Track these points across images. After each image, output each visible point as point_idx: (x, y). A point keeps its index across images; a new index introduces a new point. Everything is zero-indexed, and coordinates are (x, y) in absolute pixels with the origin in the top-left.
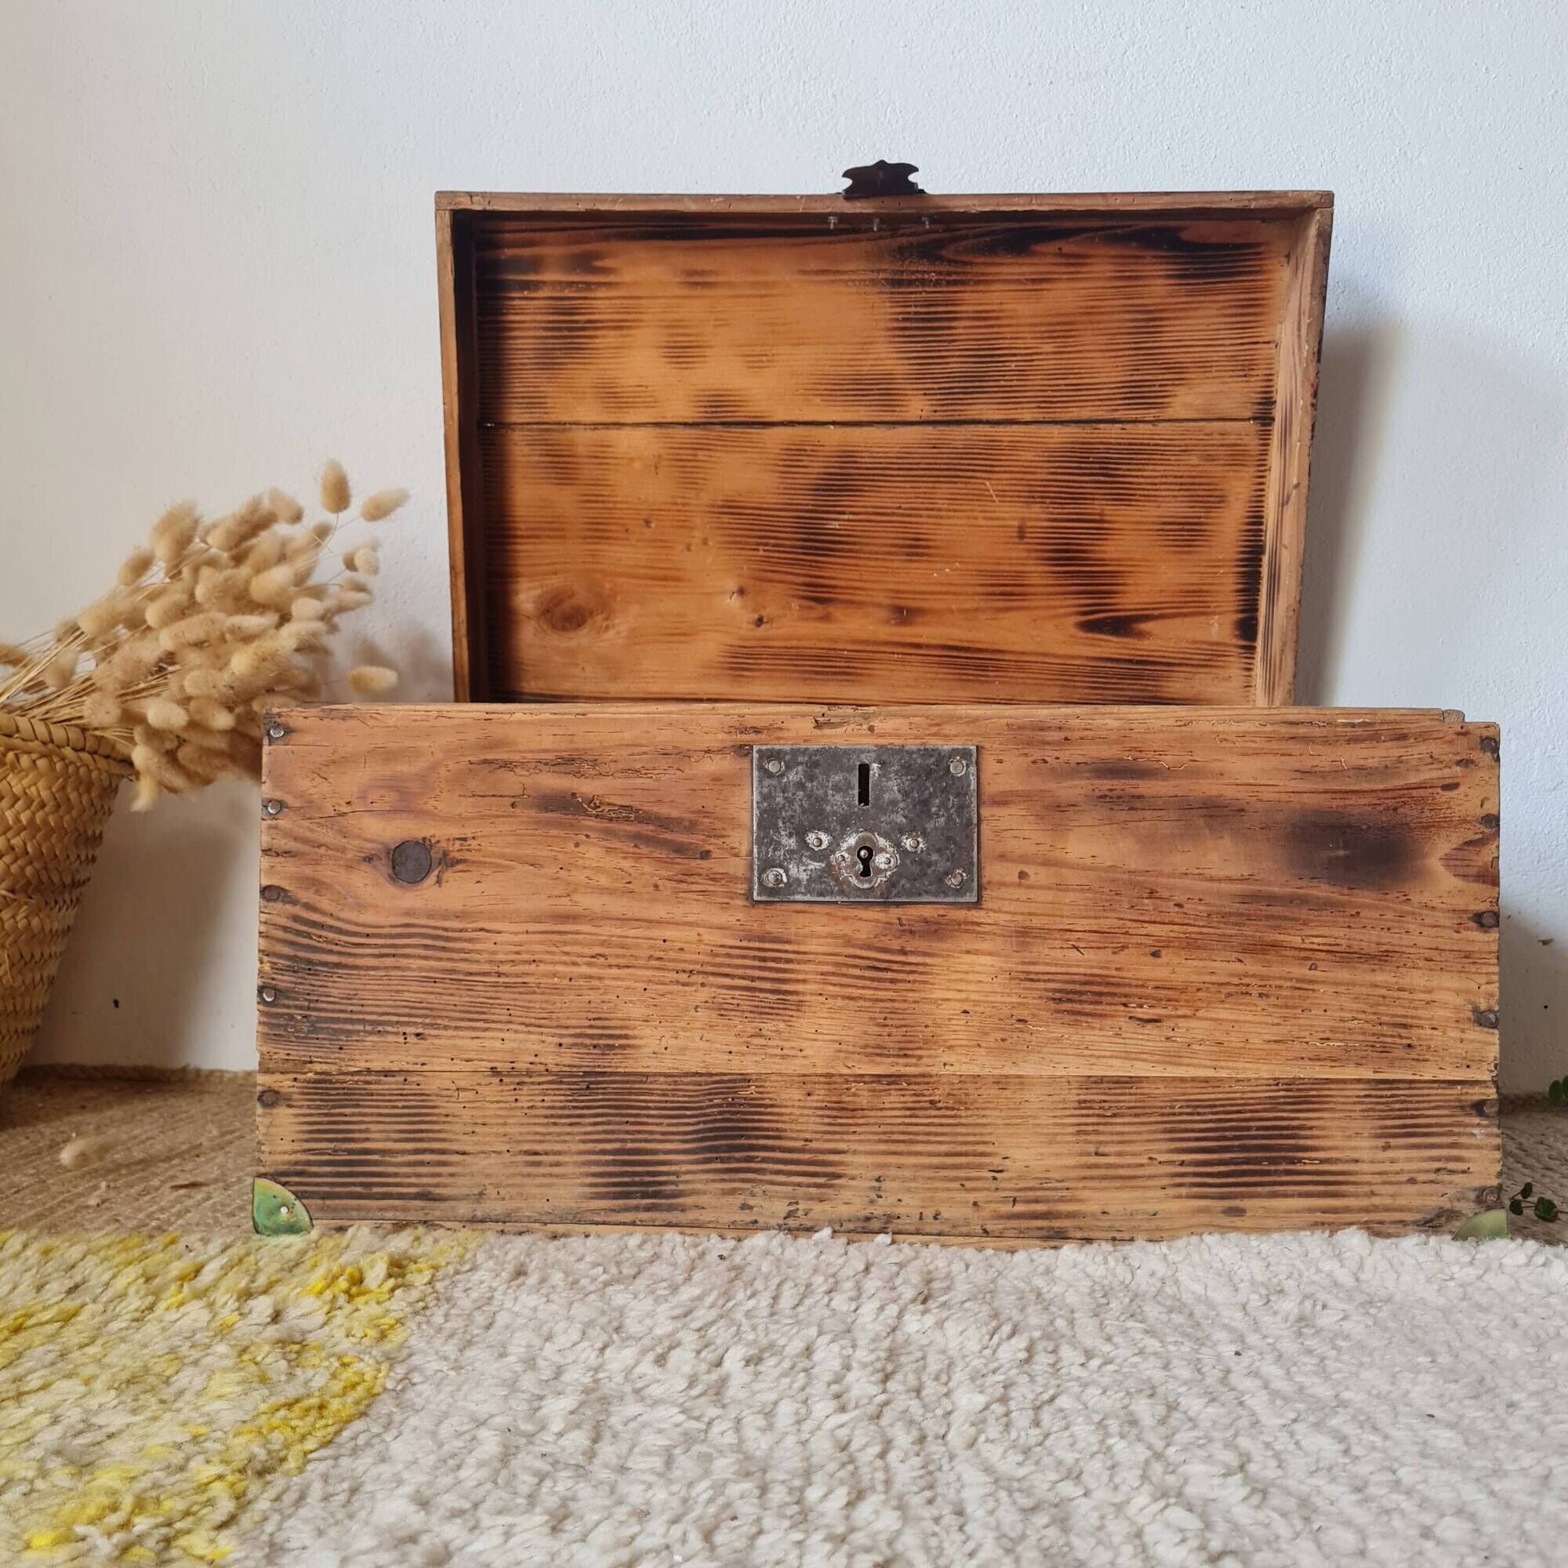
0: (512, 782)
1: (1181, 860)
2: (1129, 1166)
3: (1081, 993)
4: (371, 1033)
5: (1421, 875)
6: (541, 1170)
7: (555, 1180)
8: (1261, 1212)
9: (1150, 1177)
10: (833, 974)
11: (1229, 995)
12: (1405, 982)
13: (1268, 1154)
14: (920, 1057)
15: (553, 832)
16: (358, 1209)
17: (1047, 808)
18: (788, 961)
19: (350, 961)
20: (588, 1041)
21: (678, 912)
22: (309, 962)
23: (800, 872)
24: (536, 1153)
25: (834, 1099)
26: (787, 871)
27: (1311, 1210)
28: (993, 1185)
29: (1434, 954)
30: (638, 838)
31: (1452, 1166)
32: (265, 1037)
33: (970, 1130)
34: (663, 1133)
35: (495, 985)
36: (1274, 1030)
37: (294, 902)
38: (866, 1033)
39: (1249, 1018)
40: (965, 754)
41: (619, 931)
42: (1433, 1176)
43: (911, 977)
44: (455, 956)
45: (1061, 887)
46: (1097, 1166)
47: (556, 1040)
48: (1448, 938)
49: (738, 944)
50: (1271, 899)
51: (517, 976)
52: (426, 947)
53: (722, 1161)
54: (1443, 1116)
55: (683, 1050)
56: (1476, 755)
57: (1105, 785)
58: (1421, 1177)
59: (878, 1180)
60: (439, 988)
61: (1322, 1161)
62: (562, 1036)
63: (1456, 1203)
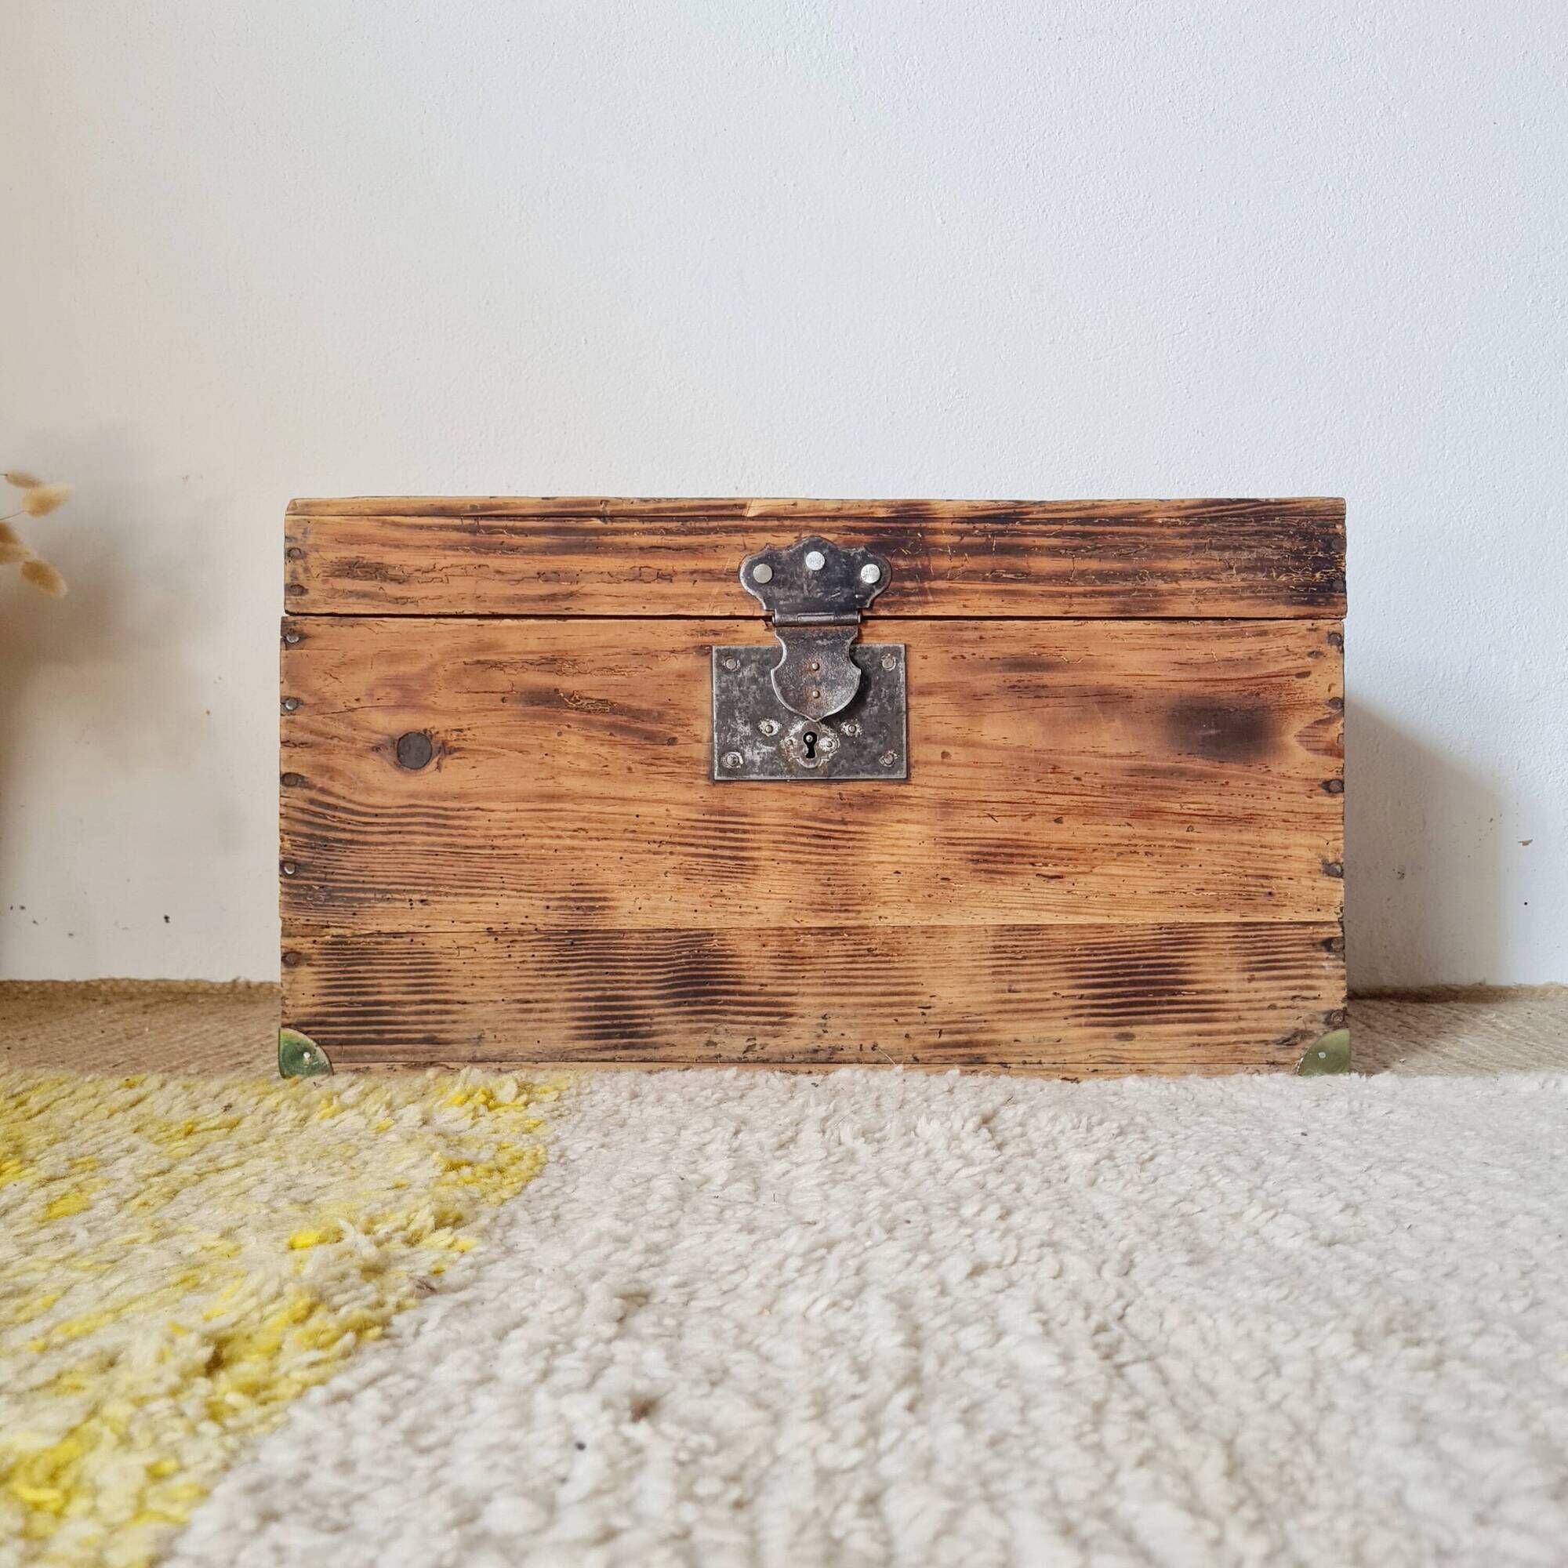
0: (502, 680)
1: (1079, 740)
2: (1037, 1000)
3: (995, 855)
4: (381, 900)
5: (1279, 749)
6: (533, 1016)
7: (544, 1025)
8: (1147, 1036)
9: (1055, 1009)
10: (784, 842)
11: (1120, 854)
12: (1266, 840)
13: (1153, 988)
15: (538, 723)
16: (373, 1053)
17: (965, 697)
18: (745, 832)
19: (361, 838)
20: (572, 904)
21: (649, 791)
22: (326, 839)
23: (755, 754)
24: (528, 1002)
25: (786, 949)
26: (743, 755)
27: (1188, 1034)
28: (922, 1019)
30: (613, 728)
31: (1305, 993)
32: (286, 906)
33: (902, 973)
34: (638, 982)
35: (490, 856)
36: (1158, 883)
37: (311, 787)
38: (812, 892)
39: (1138, 873)
40: (895, 652)
41: (597, 808)
42: (1290, 1003)
43: (851, 844)
44: (454, 832)
45: (977, 765)
46: (1010, 1001)
47: (545, 903)
48: (1301, 803)
49: (701, 817)
50: (1155, 772)
51: (509, 848)
52: (428, 824)
53: (690, 1004)
54: (1297, 952)
55: (655, 909)
56: (1324, 648)
57: (1014, 677)
58: (1280, 1004)
59: (824, 1017)
60: (440, 860)
61: (1198, 992)
62: (549, 899)
63: (1309, 1025)
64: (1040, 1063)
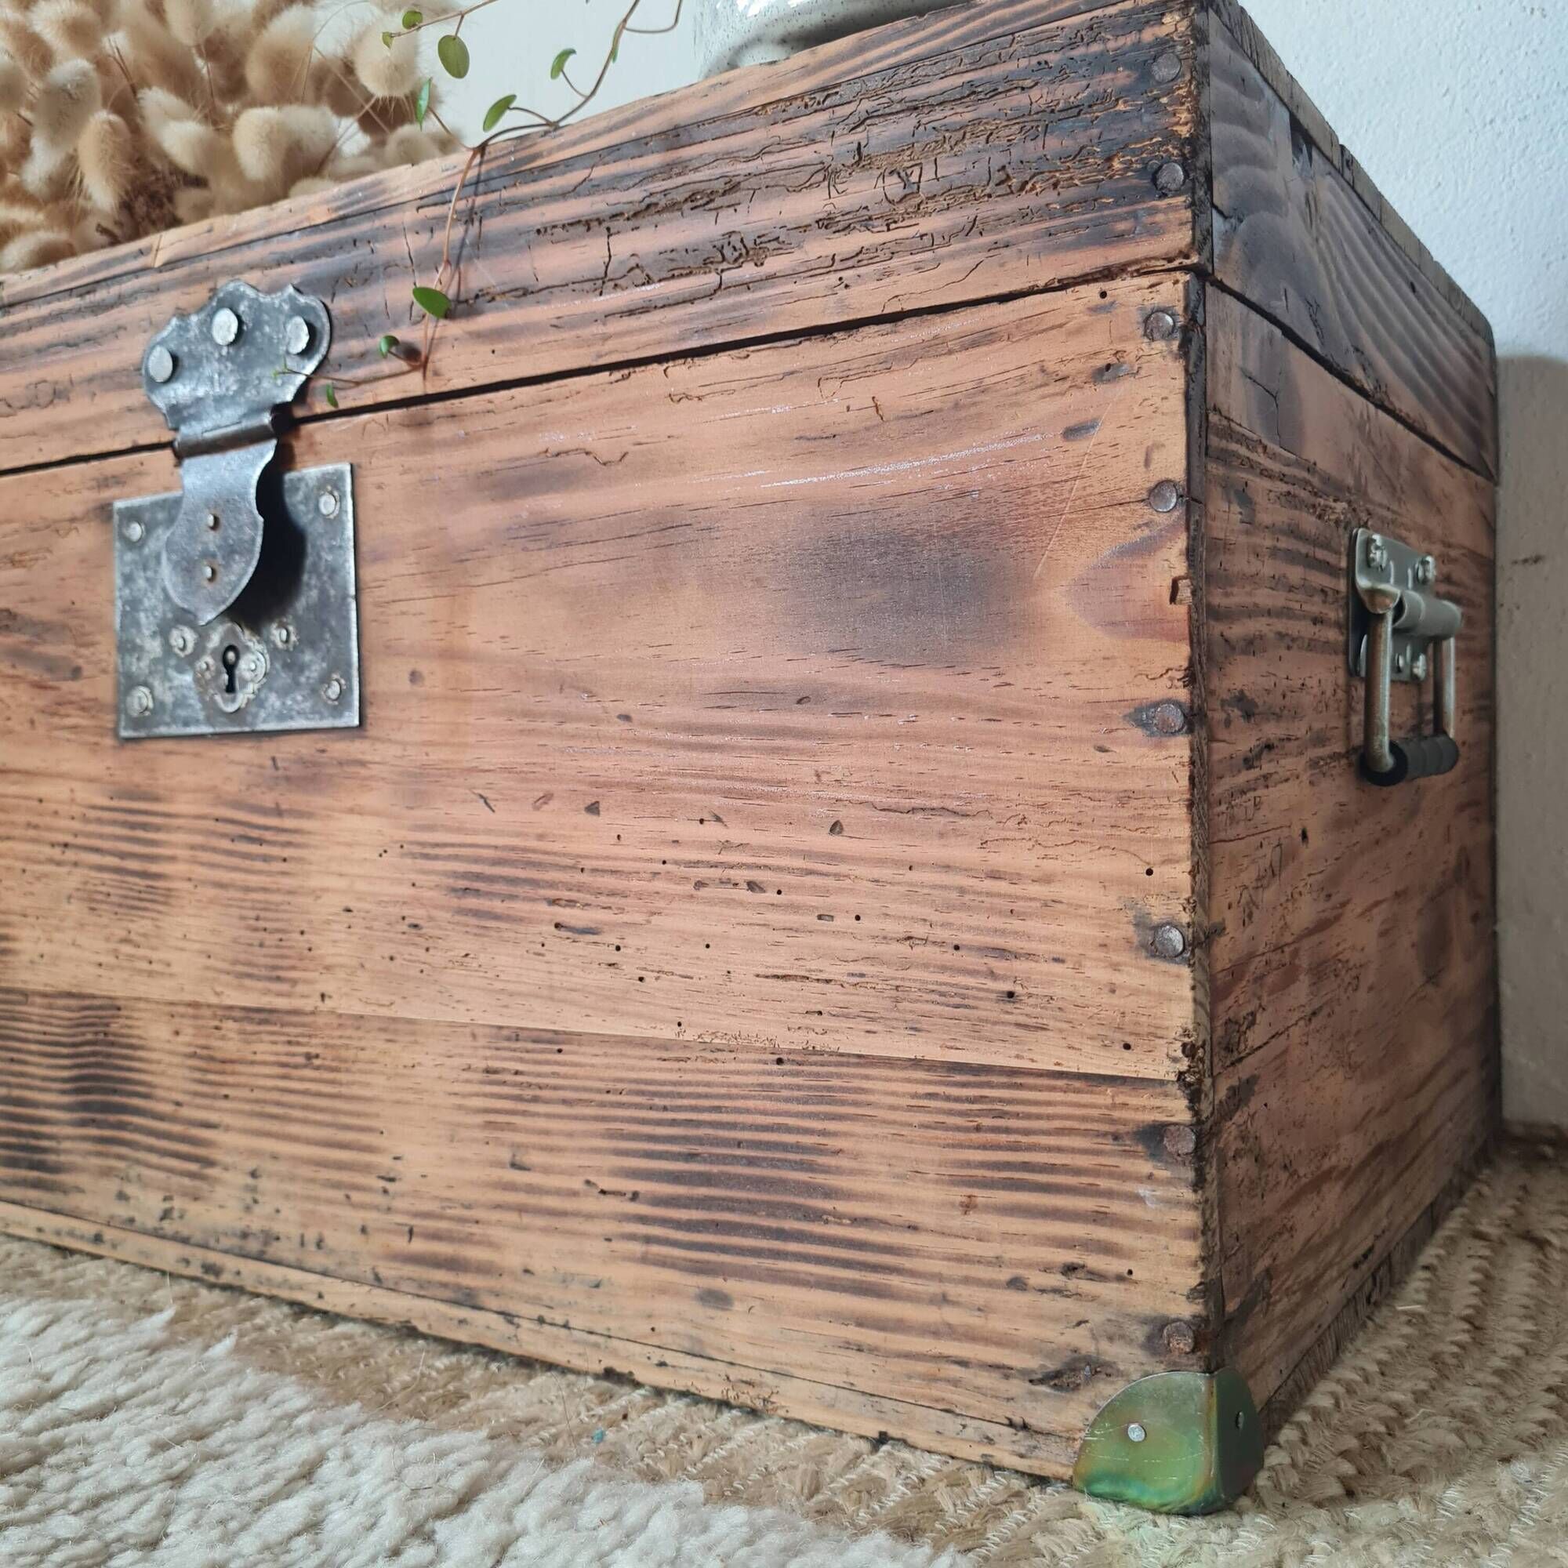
3: (491, 880)
8: (756, 1307)
10: (203, 848)
11: (701, 884)
12: (1002, 859)
14: (294, 982)
17: (438, 559)
18: (156, 828)
21: (51, 758)
23: (166, 690)
25: (202, 1042)
26: (151, 692)
28: (380, 1200)
30: (15, 655)
31: (1094, 1261)
33: (353, 1106)
36: (772, 954)
39: (734, 929)
40: (336, 481)
43: (287, 852)
45: (464, 694)
46: (515, 1187)
49: (106, 802)
53: (94, 1125)
55: (56, 958)
56: (1134, 352)
58: (1036, 1279)
59: (254, 1174)
61: (856, 1221)
63: (1105, 1345)
64: (566, 1326)
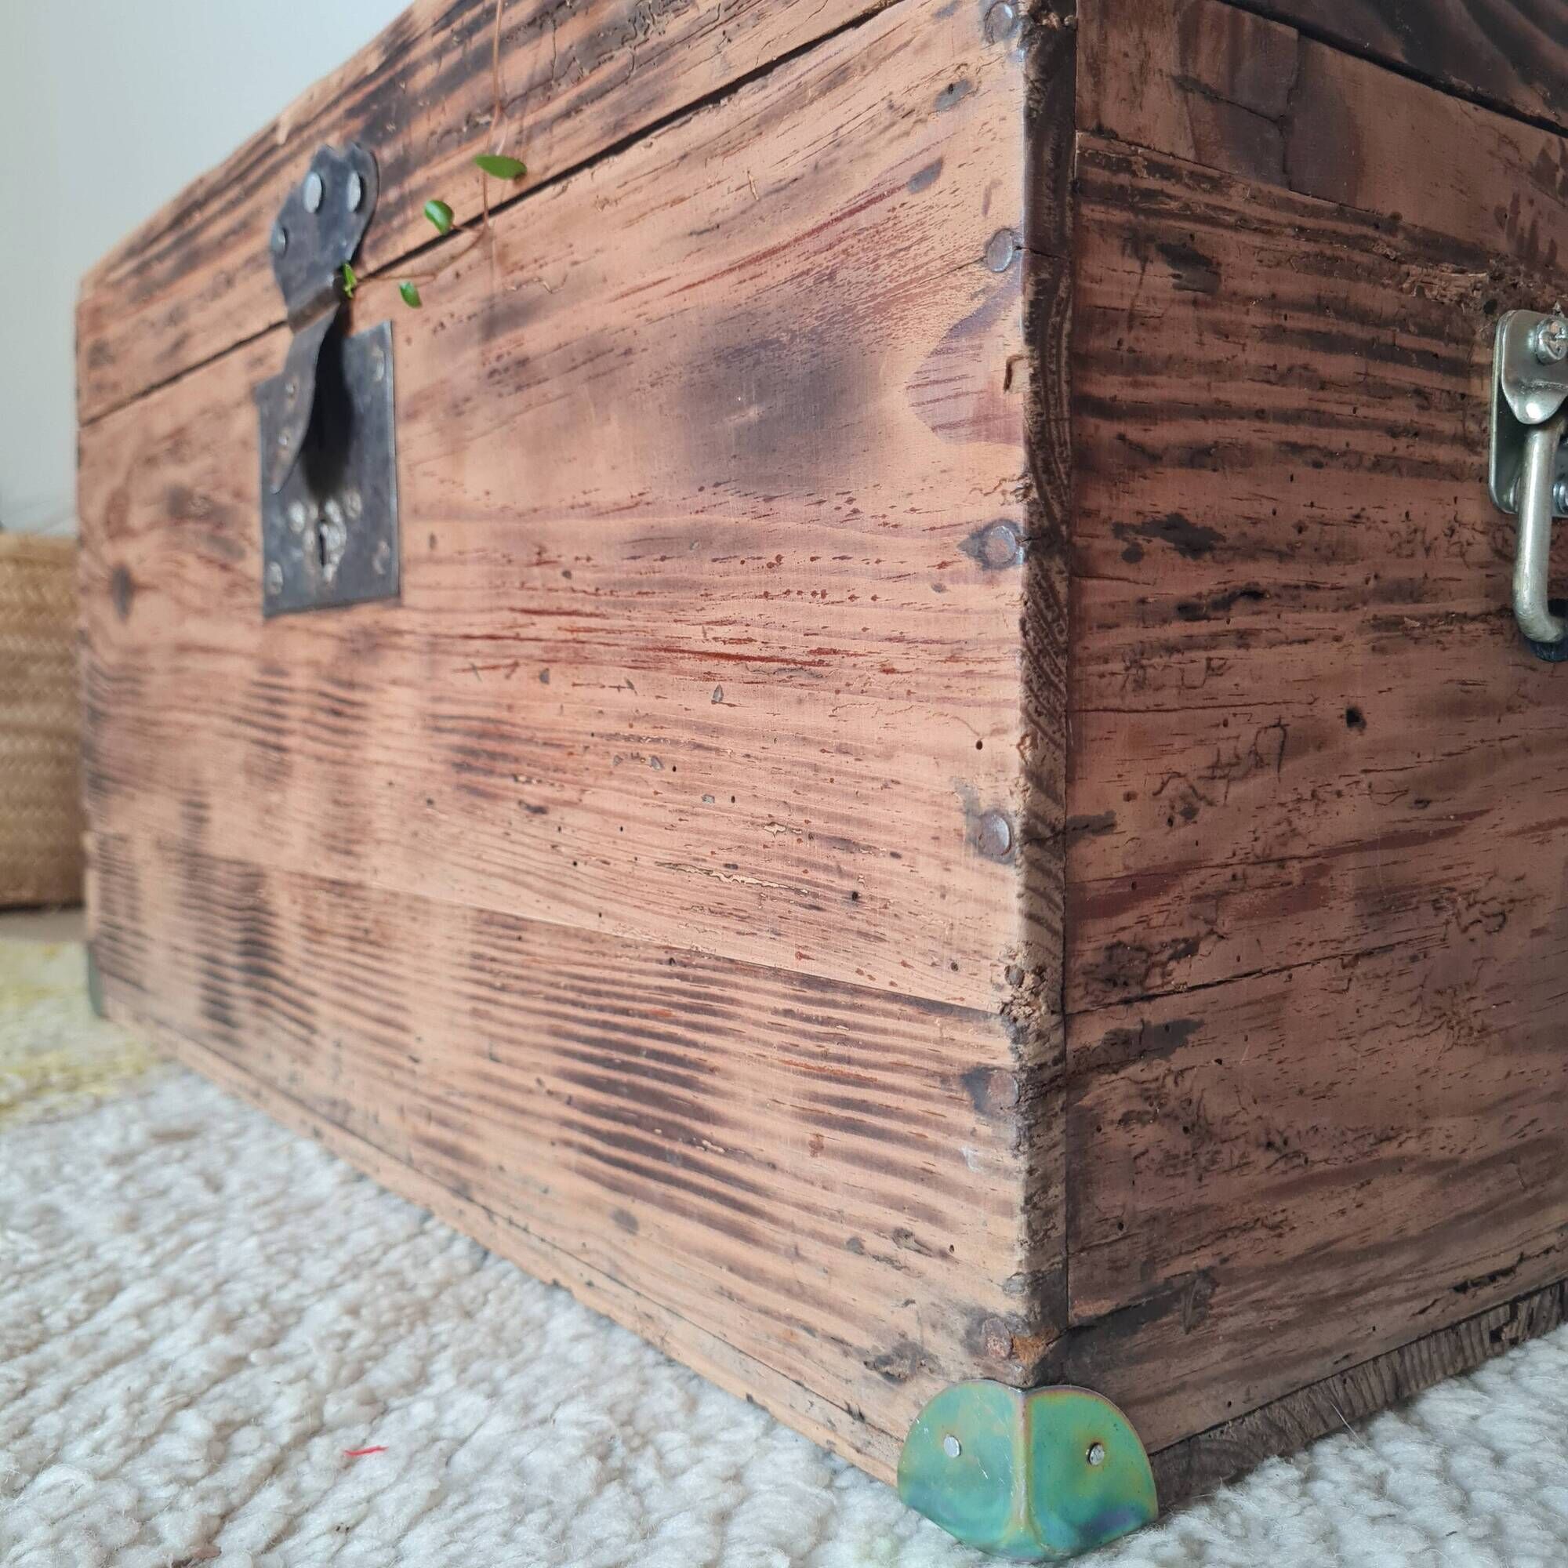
2: (520, 1089)
3: (477, 754)
8: (654, 1234)
9: (539, 1117)
10: (309, 721)
12: (849, 729)
14: (358, 856)
15: (175, 540)
17: (446, 412)
18: (282, 702)
19: (107, 709)
21: (230, 637)
22: (96, 710)
23: (289, 566)
25: (308, 912)
26: (281, 569)
28: (410, 1080)
29: (893, 653)
31: (923, 1230)
33: (392, 984)
34: (227, 939)
36: (667, 838)
38: (326, 813)
39: (641, 810)
41: (204, 666)
42: (890, 1247)
43: (354, 725)
44: (141, 702)
45: (463, 557)
47: (180, 808)
48: (922, 608)
49: (258, 678)
54: (910, 1093)
57: (493, 349)
59: (338, 1045)
61: (728, 1151)
63: (929, 1334)
64: (525, 1230)
